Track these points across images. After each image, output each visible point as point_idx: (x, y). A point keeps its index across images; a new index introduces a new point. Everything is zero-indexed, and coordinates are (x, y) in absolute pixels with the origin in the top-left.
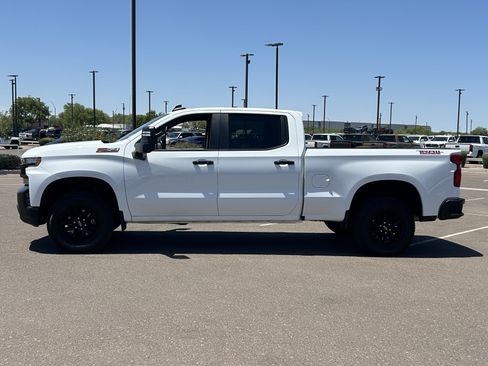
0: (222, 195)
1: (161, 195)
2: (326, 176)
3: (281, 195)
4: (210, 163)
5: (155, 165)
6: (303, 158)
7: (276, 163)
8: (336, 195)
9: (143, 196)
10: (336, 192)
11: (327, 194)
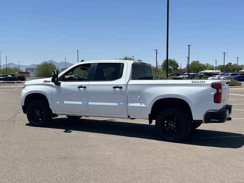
0: (90, 103)
1: (65, 102)
2: (138, 95)
3: (116, 104)
4: (85, 87)
5: (63, 88)
6: (127, 85)
7: (114, 87)
8: (143, 105)
9: (58, 102)
10: (143, 103)
11: (138, 105)
